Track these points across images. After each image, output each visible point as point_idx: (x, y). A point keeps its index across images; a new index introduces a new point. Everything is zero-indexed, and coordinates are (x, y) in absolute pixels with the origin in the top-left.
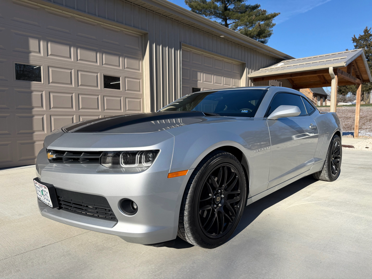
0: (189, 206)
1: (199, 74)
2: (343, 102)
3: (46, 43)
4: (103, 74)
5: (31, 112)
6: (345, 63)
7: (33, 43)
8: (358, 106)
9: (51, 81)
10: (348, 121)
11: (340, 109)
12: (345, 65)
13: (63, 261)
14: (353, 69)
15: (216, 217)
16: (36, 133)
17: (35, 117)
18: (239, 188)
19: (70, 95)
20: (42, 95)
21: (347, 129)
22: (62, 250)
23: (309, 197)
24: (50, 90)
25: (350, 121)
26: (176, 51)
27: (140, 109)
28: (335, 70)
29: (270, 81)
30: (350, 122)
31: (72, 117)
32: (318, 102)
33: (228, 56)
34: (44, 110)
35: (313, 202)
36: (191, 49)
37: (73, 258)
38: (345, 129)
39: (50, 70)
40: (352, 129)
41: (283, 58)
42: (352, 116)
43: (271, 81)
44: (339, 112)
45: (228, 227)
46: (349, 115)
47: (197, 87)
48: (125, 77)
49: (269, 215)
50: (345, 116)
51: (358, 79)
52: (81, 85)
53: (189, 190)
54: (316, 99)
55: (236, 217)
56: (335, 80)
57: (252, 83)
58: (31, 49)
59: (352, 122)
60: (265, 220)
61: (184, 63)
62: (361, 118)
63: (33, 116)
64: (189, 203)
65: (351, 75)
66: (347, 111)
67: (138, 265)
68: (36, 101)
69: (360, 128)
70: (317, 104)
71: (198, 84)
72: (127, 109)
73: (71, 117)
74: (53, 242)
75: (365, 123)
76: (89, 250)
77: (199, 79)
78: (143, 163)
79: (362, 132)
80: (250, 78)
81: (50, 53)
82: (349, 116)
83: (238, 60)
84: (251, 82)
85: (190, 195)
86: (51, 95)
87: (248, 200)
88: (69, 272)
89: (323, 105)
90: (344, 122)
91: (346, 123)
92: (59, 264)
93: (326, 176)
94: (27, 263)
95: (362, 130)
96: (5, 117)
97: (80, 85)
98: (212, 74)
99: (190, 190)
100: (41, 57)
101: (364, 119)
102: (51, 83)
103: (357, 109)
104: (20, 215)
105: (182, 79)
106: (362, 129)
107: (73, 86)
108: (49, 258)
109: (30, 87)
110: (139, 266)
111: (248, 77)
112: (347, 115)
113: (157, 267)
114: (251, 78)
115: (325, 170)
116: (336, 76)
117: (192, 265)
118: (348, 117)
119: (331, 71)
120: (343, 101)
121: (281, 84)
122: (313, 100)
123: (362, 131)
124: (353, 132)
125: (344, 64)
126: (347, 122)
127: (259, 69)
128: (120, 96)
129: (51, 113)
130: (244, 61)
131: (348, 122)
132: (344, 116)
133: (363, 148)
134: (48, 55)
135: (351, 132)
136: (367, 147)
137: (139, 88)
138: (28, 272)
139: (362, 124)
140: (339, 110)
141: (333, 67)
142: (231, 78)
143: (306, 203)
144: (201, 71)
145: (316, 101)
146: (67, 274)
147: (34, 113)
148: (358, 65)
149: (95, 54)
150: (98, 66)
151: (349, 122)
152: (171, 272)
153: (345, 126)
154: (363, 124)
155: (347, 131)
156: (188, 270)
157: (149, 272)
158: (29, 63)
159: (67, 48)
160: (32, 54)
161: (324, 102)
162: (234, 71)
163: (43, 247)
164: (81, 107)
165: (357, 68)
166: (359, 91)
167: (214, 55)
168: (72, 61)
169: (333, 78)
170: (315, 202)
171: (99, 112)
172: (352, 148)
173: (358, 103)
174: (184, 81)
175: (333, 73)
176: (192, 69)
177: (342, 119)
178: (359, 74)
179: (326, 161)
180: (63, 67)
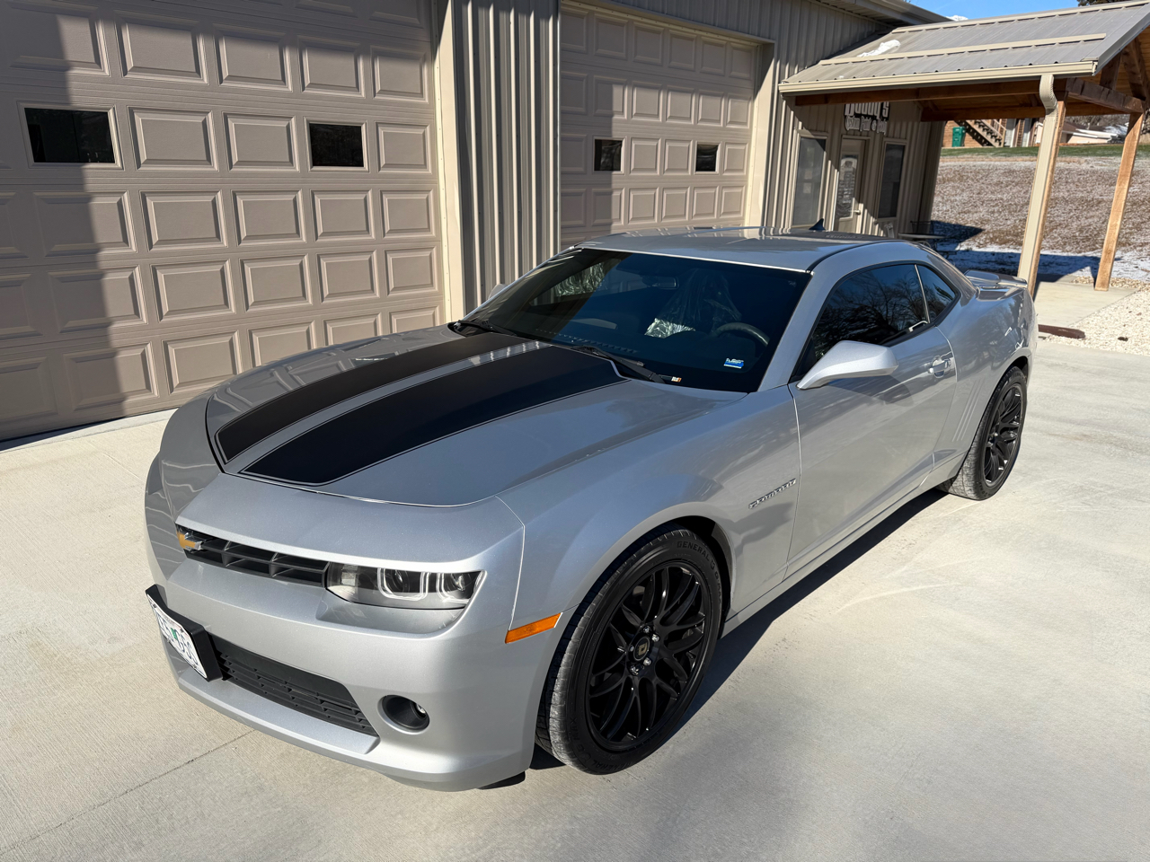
0: (561, 696)
1: (617, 91)
2: (1090, 129)
3: (114, 32)
4: (307, 121)
5: (94, 263)
6: (1096, 63)
7: (74, 34)
8: (1123, 188)
9: (143, 157)
10: (1091, 214)
11: (1072, 166)
12: (1093, 71)
13: (246, 814)
14: (1125, 64)
15: (636, 698)
16: (116, 326)
17: (109, 277)
18: (702, 608)
19: (209, 199)
20: (120, 205)
21: (1081, 244)
22: (239, 774)
23: (905, 568)
24: (145, 187)
25: (1098, 216)
26: (542, 23)
27: (426, 227)
28: (1061, 84)
29: (848, 106)
30: (1096, 220)
31: (221, 266)
32: (1009, 132)
33: (714, 25)
34: (133, 254)
35: (915, 588)
36: (594, 8)
37: (271, 800)
38: (1078, 243)
39: (138, 119)
40: (1097, 246)
41: (898, 17)
42: (1105, 198)
43: (853, 105)
44: (1067, 182)
45: (667, 708)
46: (1098, 191)
47: (610, 135)
48: (377, 124)
49: (784, 640)
50: (1085, 194)
51: (1134, 99)
52: (240, 163)
53: (562, 657)
54: (1002, 123)
55: (688, 680)
56: (1054, 118)
57: (792, 110)
58: (71, 55)
59: (1103, 218)
60: (772, 660)
61: (568, 58)
62: (1134, 204)
63: (101, 275)
64: (562, 689)
65: (1114, 88)
66: (1094, 178)
67: (435, 827)
68: (104, 229)
69: (1122, 243)
70: (1002, 141)
71: (614, 124)
72: (388, 228)
73: (217, 268)
74: (215, 746)
75: (1143, 225)
76: (308, 775)
77: (616, 107)
78: (441, 591)
79: (1127, 256)
80: (783, 93)
81: (130, 64)
82: (1097, 197)
83: (747, 36)
84: (789, 109)
85: (566, 671)
86: (150, 203)
87: (726, 624)
88: (265, 849)
89: (1023, 146)
90: (1078, 218)
91: (1083, 222)
92: (237, 822)
93: (967, 489)
94: (157, 821)
95: (1125, 251)
96: (18, 283)
97: (236, 164)
98: (659, 89)
99: (566, 655)
100: (104, 80)
101: (1143, 207)
102: (145, 163)
103: (1118, 196)
104: (114, 639)
105: (562, 112)
106: (1128, 248)
107: (216, 168)
108: (211, 802)
109: (80, 183)
110: (437, 828)
111: (778, 91)
112: (1091, 192)
113: (481, 835)
114: (787, 96)
115: (967, 474)
116: (1060, 105)
117: (569, 827)
118: (1093, 199)
119: (1046, 87)
120: (1092, 124)
121: (884, 107)
122: (992, 128)
123: (1128, 254)
124: (1098, 255)
125: (1090, 67)
126: (1086, 218)
127: (817, 62)
128: (363, 186)
129: (155, 261)
130: (769, 38)
131: (1091, 217)
132: (1081, 195)
133: (1113, 339)
134: (125, 72)
135: (1095, 255)
136: (1124, 336)
137: (421, 155)
138: (164, 849)
139: (1131, 229)
140: (1069, 170)
141: (1054, 76)
142: (722, 96)
143: (894, 592)
144: (624, 80)
145: (1002, 131)
146: (260, 856)
147: (103, 265)
148: (1143, 51)
149: (278, 53)
150: (289, 95)
151: (1091, 220)
152: (517, 851)
153: (1077, 234)
154: (1136, 228)
155: (1080, 252)
156: (559, 845)
157: (463, 849)
158: (68, 104)
159: (184, 42)
160: (76, 71)
161: (1026, 131)
162: (733, 73)
163: (191, 764)
164: (244, 234)
165: (1136, 62)
166: (1134, 135)
167: (669, 23)
168: (206, 86)
169: (1051, 111)
170: (920, 587)
171: (303, 245)
172: (1078, 338)
173: (1125, 176)
174: (567, 119)
175: (1052, 95)
176: (595, 76)
177: (1074, 207)
178: (1141, 82)
179: (973, 451)
180: (178, 106)
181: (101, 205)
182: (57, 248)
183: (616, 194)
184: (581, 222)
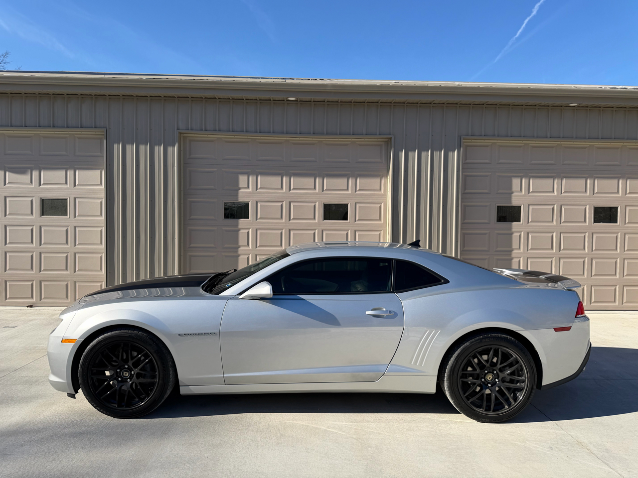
1: (516, 182)
3: (255, 177)
4: (323, 203)
5: (237, 251)
7: (242, 179)
9: (258, 217)
17: (241, 257)
19: (280, 232)
20: (248, 233)
24: (257, 227)
26: (450, 153)
34: (250, 249)
36: (494, 141)
39: (259, 204)
47: (511, 202)
48: (356, 203)
58: (240, 185)
68: (242, 240)
71: (513, 197)
77: (515, 189)
81: (259, 187)
86: (259, 232)
97: (292, 219)
98: (554, 177)
100: (249, 192)
107: (284, 221)
109: (237, 225)
128: (347, 228)
129: (257, 253)
134: (257, 189)
137: (378, 216)
142: (619, 178)
144: (522, 174)
147: (240, 252)
149: (313, 179)
150: (316, 194)
159: (279, 178)
160: (242, 190)
164: (291, 245)
167: (560, 142)
176: (498, 174)
180: (274, 200)
181: (243, 233)
182: (226, 246)
183: (516, 235)
184: (486, 249)
